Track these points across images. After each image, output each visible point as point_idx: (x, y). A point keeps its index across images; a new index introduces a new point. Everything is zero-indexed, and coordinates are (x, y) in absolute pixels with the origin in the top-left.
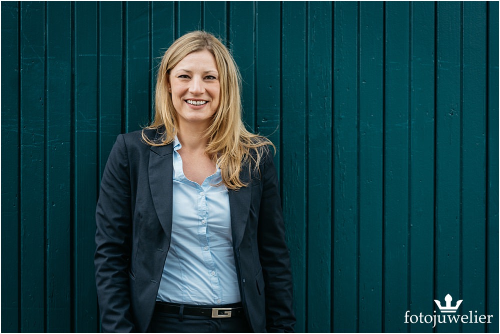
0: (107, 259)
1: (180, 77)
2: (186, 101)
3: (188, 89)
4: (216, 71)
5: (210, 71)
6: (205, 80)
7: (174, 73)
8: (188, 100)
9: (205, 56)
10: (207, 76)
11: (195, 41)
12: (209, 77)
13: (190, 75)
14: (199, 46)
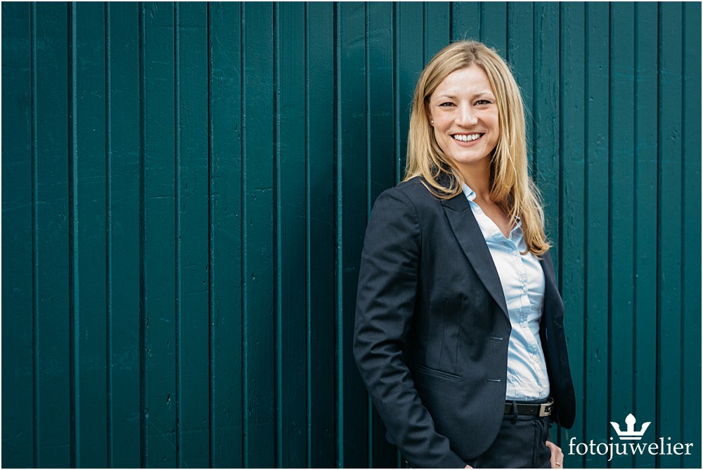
0: (390, 359)
1: (442, 105)
2: (453, 136)
3: (453, 121)
4: (491, 93)
5: (481, 94)
6: (476, 106)
7: (434, 101)
8: (456, 134)
9: (473, 73)
10: (478, 102)
11: (458, 55)
12: (482, 102)
13: (454, 102)
14: (465, 60)
